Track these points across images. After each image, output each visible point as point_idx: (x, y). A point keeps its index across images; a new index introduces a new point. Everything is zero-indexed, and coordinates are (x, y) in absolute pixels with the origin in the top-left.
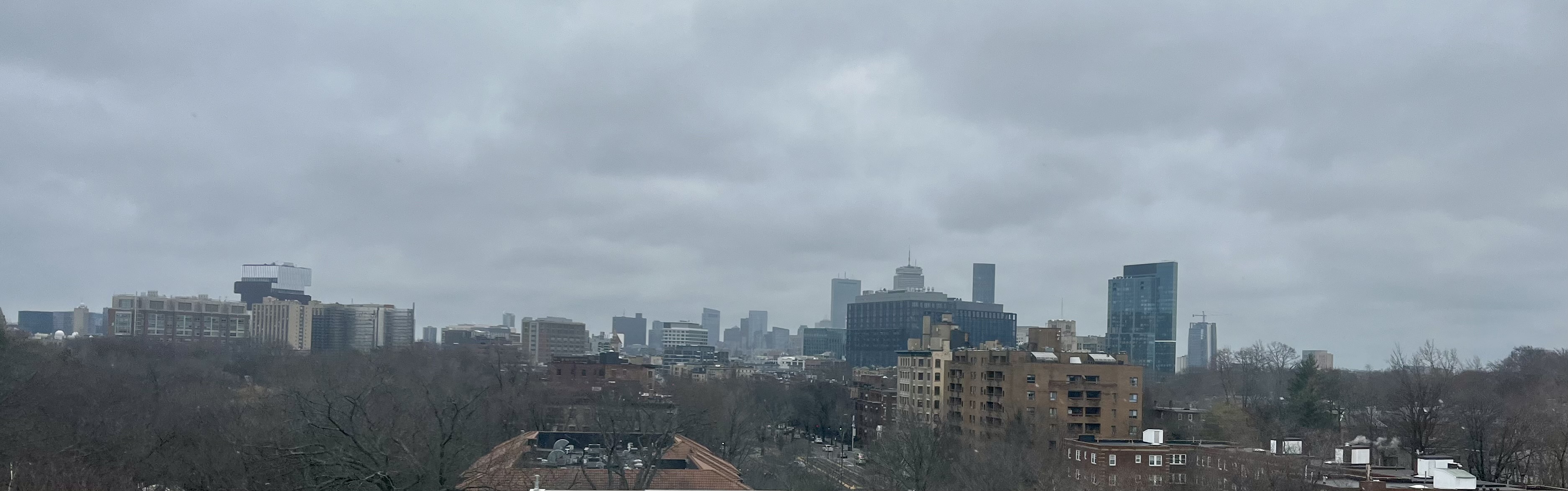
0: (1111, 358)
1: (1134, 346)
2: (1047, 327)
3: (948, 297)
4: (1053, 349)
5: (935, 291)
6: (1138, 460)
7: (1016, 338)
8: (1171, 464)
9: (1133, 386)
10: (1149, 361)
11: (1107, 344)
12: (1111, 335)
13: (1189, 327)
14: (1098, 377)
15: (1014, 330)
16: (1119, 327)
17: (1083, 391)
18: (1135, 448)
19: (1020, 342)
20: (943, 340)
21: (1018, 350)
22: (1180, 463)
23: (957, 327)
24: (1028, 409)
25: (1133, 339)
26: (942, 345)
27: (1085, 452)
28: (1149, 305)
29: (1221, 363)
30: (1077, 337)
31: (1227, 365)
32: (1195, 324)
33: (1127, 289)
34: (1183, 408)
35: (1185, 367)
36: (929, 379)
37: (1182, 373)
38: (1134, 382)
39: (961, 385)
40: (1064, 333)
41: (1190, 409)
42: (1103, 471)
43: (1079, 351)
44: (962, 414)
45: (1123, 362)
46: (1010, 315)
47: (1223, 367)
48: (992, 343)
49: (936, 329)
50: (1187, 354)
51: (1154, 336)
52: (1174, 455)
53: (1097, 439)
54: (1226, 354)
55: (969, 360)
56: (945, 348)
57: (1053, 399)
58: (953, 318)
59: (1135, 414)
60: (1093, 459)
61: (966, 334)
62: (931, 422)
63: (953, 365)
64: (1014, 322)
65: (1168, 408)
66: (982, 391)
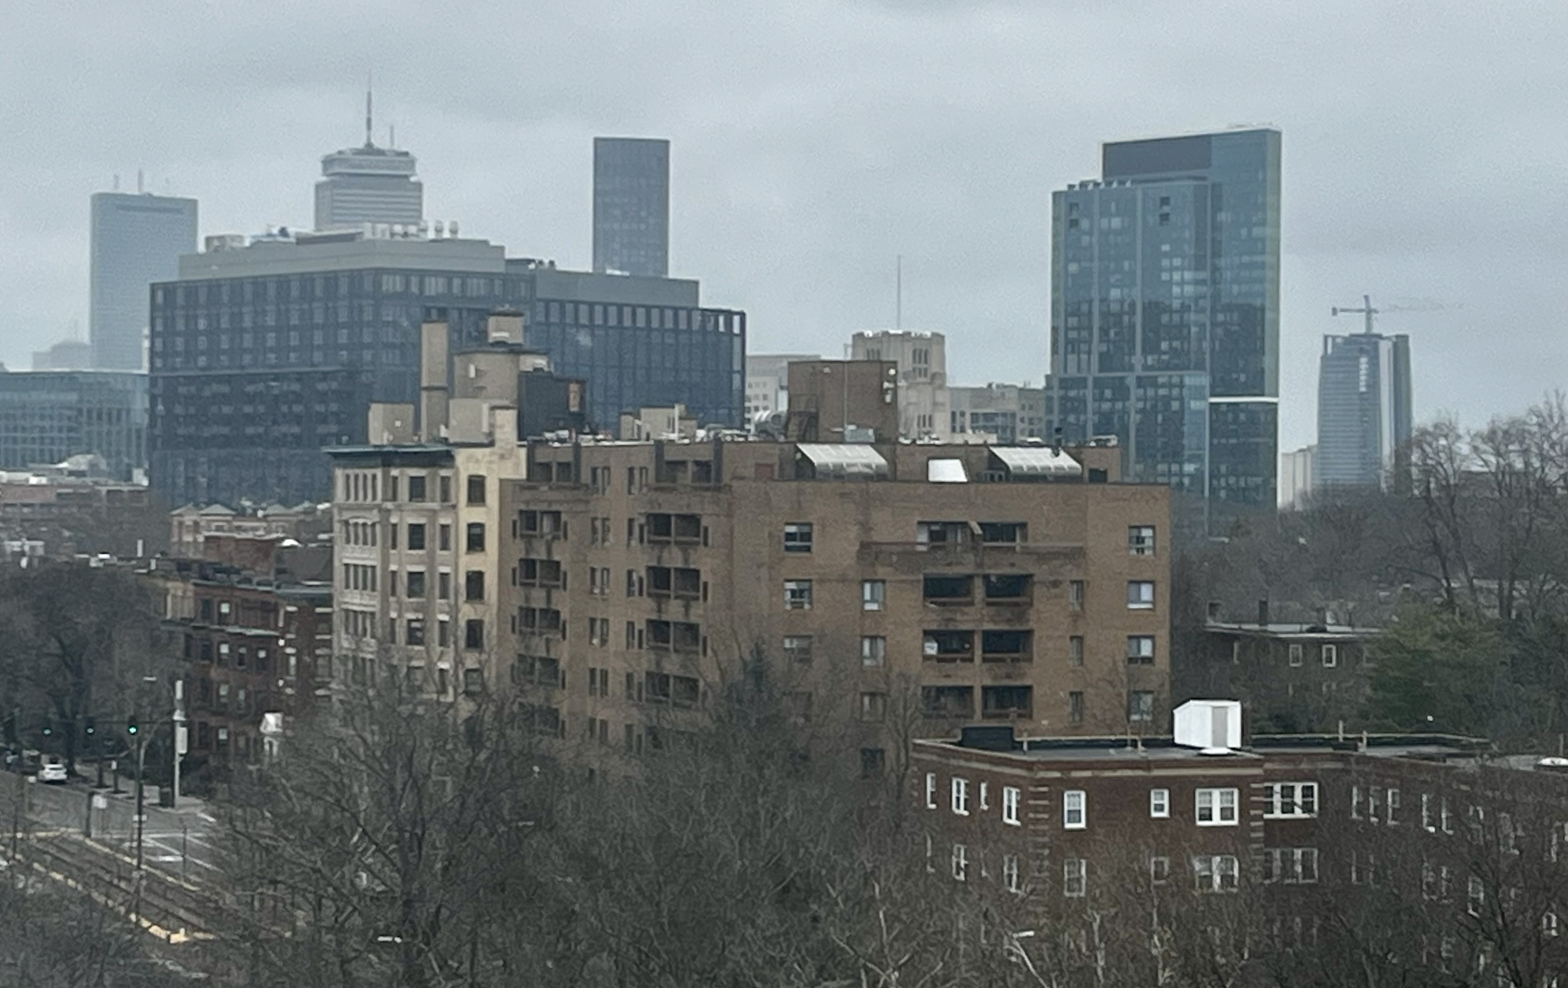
0: (1065, 461)
1: (1138, 417)
2: (849, 358)
3: (508, 256)
4: (871, 432)
5: (460, 236)
6: (1160, 808)
7: (743, 398)
8: (1267, 816)
9: (1142, 557)
10: (1189, 468)
11: (1049, 410)
12: (1062, 381)
13: (1320, 353)
14: (1023, 526)
15: (737, 367)
16: (1089, 353)
17: (970, 577)
18: (1147, 765)
19: (757, 409)
20: (493, 408)
21: (751, 439)
22: (1298, 813)
23: (541, 362)
24: (787, 644)
25: (1135, 392)
26: (492, 426)
27: (983, 786)
28: (1188, 275)
29: (1428, 472)
30: (952, 389)
31: (1447, 479)
32: (1339, 340)
33: (1116, 222)
34: (1305, 627)
35: (1309, 489)
36: (445, 546)
37: (1299, 507)
38: (1140, 540)
39: (558, 563)
40: (906, 376)
41: (1329, 628)
42: (1044, 846)
43: (959, 439)
44: (562, 665)
45: (1105, 473)
46: (721, 319)
47: (1432, 486)
48: (660, 415)
49: (467, 370)
50: (1314, 441)
51: (1205, 380)
52: (1277, 787)
53: (1025, 739)
54: (1443, 442)
55: (586, 477)
56: (498, 435)
57: (874, 607)
58: (526, 329)
59: (1146, 649)
60: (1009, 808)
61: (574, 387)
62: (456, 695)
63: (528, 495)
64: (737, 341)
65: (1256, 627)
66: (630, 583)
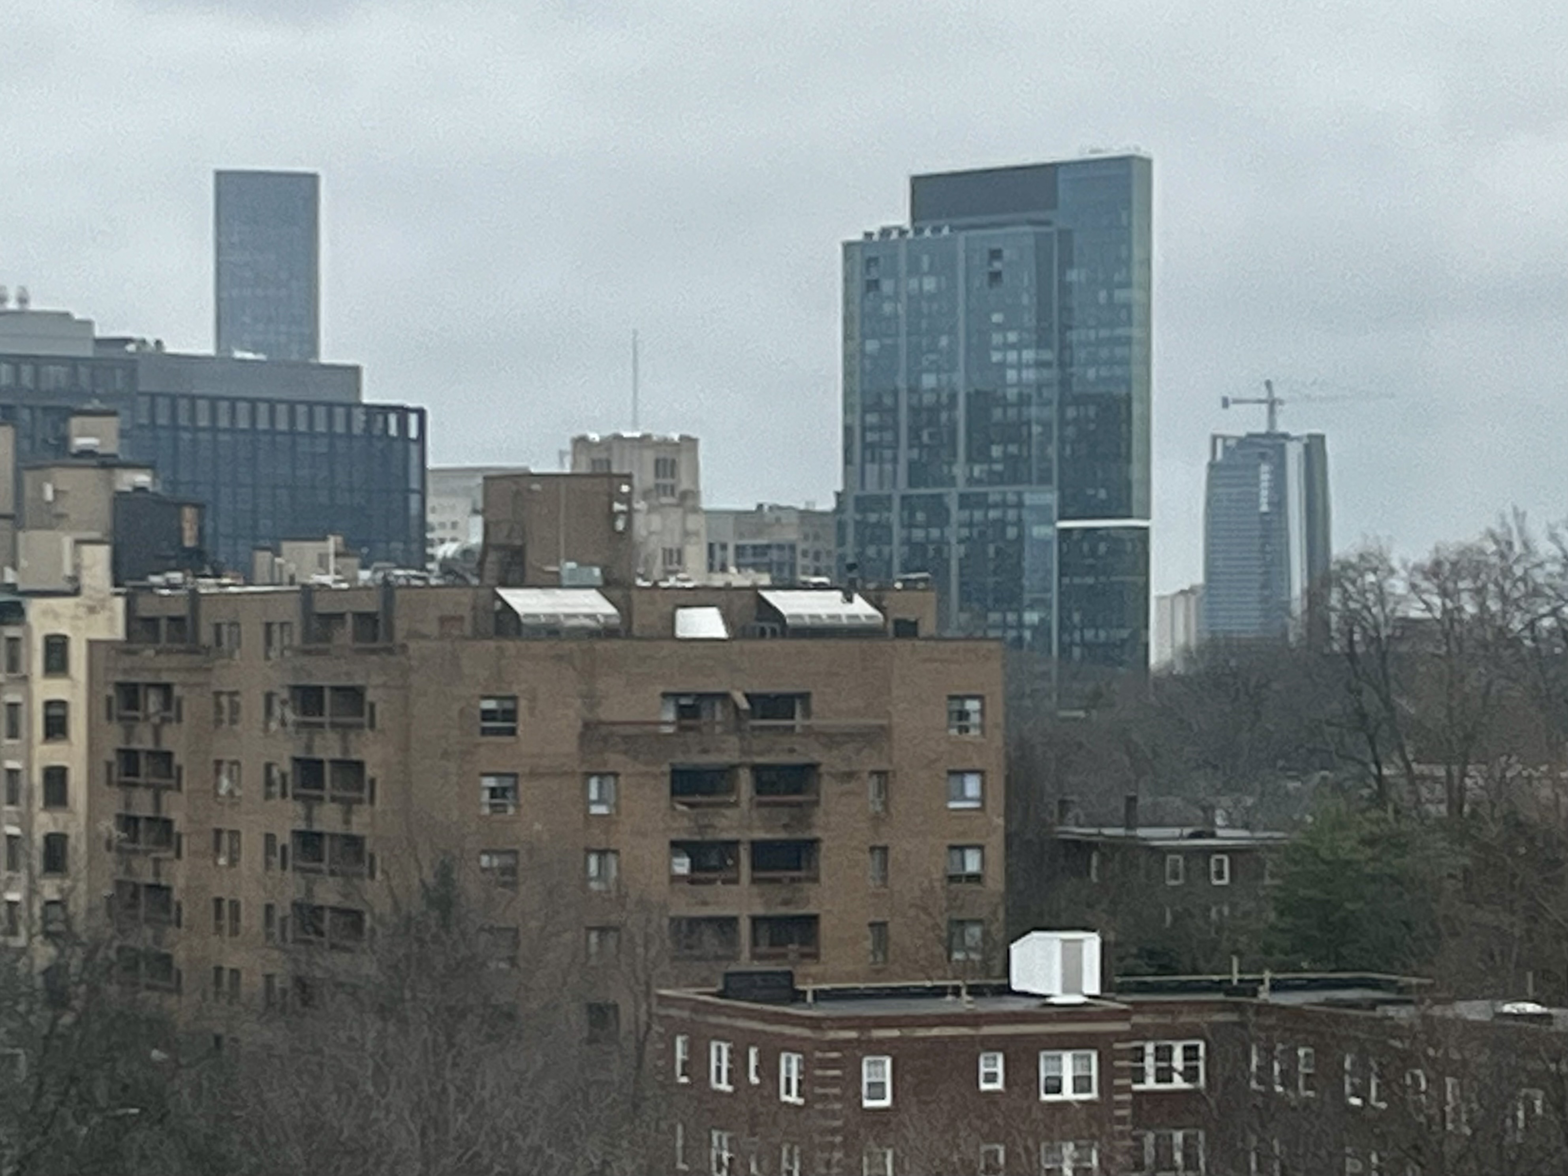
0: (861, 607)
1: (962, 549)
2: (567, 470)
3: (98, 333)
4: (597, 571)
5: (34, 306)
6: (991, 1078)
7: (424, 526)
8: (1137, 1087)
9: (965, 737)
10: (1031, 617)
11: (841, 541)
12: (858, 500)
13: (1207, 458)
14: (805, 697)
15: (415, 485)
16: (895, 460)
17: (733, 768)
18: (975, 1020)
19: (442, 541)
20: (79, 542)
21: (433, 582)
22: (1178, 1083)
23: (143, 478)
24: (485, 860)
25: (956, 515)
26: (77, 567)
27: (753, 1053)
28: (1029, 355)
29: (1351, 619)
30: (707, 512)
31: (1376, 628)
32: (1231, 443)
33: (929, 284)
34: (1187, 831)
35: (1193, 643)
36: (13, 733)
37: (1179, 668)
38: (963, 715)
39: (169, 755)
40: (646, 495)
41: (1220, 832)
42: (834, 1131)
43: (718, 580)
44: (176, 895)
45: (915, 624)
46: (393, 419)
47: (1357, 637)
48: (311, 549)
49: (41, 490)
50: (1199, 579)
51: (1050, 498)
52: (1150, 1048)
53: (809, 988)
54: (1371, 578)
55: (206, 636)
56: (86, 580)
57: (601, 810)
58: (123, 434)
59: (972, 863)
60: (788, 1081)
61: (189, 513)
62: (31, 937)
63: (127, 661)
64: (414, 449)
65: (1120, 832)
66: (269, 782)
